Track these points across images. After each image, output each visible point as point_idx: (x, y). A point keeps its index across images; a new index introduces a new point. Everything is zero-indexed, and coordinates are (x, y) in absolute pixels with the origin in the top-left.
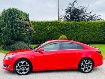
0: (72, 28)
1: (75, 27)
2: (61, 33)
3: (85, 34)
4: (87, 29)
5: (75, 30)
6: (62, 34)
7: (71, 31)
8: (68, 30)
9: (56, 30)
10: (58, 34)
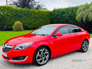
0: (25, 15)
1: (27, 14)
2: (14, 19)
3: (36, 21)
4: (38, 16)
5: (28, 17)
6: (16, 20)
7: (24, 17)
8: (22, 16)
9: (9, 16)
10: (11, 20)
